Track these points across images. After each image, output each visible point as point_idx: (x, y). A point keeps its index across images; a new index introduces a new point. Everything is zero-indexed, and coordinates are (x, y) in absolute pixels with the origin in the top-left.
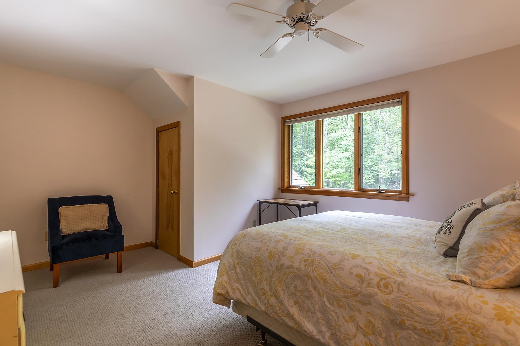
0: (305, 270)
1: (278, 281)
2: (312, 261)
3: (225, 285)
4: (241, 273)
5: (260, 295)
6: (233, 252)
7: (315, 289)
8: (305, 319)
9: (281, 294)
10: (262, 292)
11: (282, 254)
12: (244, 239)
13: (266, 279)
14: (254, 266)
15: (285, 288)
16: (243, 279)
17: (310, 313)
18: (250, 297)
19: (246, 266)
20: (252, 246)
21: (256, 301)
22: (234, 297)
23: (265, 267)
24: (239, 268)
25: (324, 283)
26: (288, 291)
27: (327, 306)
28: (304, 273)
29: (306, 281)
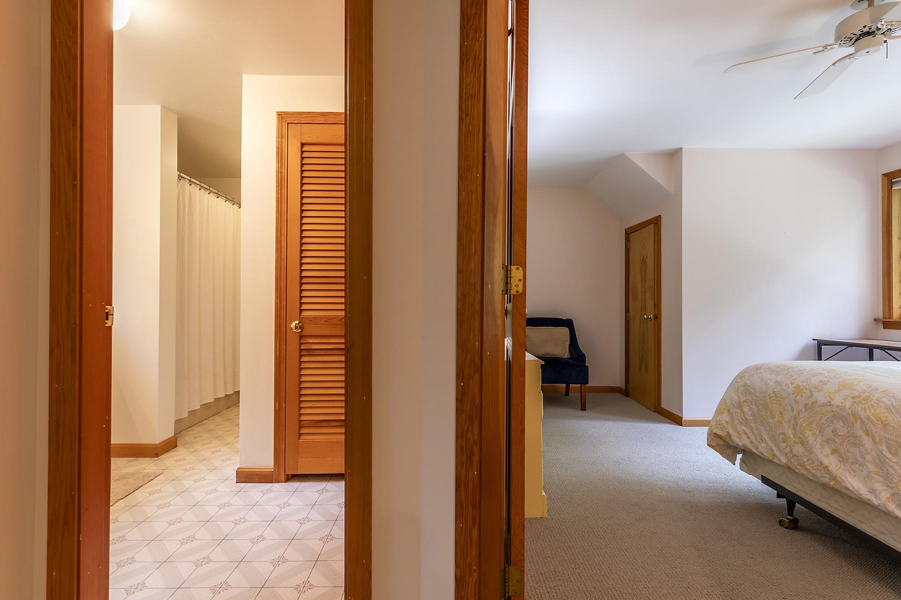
0: (851, 409)
1: (807, 422)
2: (867, 399)
3: (725, 424)
4: (749, 413)
5: (779, 441)
6: (738, 386)
7: (867, 433)
8: (848, 473)
9: (811, 439)
10: (782, 438)
11: (816, 388)
12: (758, 371)
13: (788, 421)
14: (771, 404)
15: (817, 432)
16: (754, 421)
17: (857, 465)
18: (764, 445)
19: (758, 404)
20: (769, 379)
21: (772, 450)
22: (739, 443)
23: (787, 405)
24: (748, 407)
25: (882, 425)
26: (822, 436)
27: (886, 457)
28: (850, 412)
29: (853, 423)
